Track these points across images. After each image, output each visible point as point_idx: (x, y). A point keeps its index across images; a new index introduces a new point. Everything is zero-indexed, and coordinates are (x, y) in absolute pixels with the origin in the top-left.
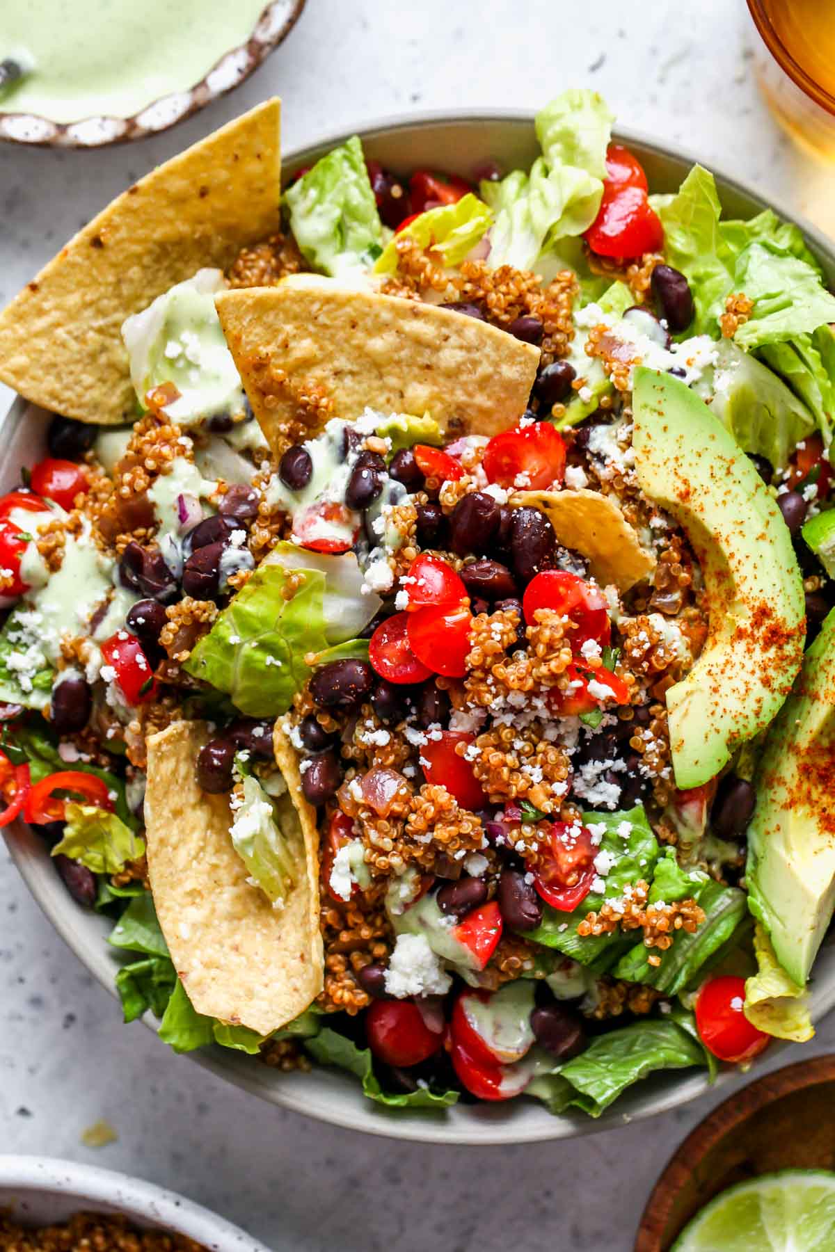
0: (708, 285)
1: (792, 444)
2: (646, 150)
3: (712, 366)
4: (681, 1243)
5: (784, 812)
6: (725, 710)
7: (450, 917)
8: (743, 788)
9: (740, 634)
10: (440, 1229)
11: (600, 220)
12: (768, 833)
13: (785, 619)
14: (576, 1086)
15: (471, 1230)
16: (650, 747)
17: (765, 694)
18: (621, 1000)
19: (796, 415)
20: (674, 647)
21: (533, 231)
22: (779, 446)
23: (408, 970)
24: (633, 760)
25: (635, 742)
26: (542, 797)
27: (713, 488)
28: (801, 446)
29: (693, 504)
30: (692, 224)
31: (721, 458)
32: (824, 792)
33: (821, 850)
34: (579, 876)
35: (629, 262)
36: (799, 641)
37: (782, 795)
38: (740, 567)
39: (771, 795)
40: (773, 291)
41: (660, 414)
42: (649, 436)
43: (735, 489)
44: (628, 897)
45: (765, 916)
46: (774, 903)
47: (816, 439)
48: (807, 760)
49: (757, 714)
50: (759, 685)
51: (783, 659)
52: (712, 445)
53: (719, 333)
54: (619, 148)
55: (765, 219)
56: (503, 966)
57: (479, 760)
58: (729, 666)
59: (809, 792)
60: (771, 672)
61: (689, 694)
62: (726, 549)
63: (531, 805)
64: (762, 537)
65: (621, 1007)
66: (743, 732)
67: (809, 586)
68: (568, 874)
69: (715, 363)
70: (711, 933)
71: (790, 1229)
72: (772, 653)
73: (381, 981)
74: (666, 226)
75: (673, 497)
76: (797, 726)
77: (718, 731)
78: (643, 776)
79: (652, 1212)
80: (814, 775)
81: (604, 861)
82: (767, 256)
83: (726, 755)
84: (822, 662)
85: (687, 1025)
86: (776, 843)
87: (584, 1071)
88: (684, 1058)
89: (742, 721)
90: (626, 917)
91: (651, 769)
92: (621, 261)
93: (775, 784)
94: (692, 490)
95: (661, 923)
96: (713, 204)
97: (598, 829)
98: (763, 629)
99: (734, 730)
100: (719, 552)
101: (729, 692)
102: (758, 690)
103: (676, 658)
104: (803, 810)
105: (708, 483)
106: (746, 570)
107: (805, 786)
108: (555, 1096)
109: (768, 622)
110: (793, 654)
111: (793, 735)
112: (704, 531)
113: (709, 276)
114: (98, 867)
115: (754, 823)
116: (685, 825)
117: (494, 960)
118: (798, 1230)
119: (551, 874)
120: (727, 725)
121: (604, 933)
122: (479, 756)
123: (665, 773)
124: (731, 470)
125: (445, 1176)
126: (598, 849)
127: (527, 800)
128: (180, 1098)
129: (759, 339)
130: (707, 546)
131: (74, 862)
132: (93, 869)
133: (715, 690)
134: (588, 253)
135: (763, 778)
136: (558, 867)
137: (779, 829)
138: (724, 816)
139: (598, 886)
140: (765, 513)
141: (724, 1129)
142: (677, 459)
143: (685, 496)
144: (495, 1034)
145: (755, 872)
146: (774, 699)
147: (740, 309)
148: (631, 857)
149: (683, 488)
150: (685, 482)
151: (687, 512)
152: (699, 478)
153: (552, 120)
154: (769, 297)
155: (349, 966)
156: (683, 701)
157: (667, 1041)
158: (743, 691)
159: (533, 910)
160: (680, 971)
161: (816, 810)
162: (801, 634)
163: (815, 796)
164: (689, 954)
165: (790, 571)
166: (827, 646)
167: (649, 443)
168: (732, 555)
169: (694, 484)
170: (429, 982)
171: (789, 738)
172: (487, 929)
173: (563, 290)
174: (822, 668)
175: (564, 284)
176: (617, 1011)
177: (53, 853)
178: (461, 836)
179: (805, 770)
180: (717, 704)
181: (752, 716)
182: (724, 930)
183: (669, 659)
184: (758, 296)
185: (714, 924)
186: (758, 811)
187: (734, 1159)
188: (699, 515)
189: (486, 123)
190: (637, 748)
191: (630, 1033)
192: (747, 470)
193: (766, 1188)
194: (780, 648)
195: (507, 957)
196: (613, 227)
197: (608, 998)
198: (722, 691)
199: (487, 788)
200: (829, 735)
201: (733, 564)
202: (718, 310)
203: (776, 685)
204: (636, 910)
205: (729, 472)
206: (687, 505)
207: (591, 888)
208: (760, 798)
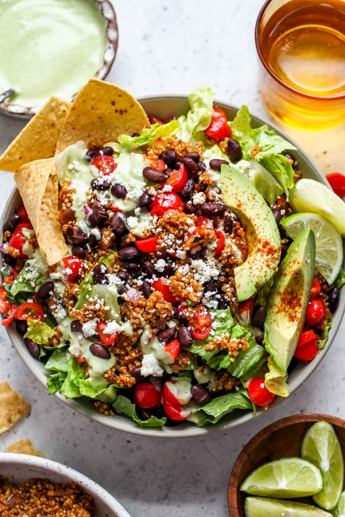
0: (247, 145)
1: (276, 197)
2: (226, 107)
3: (248, 169)
4: (245, 482)
5: (277, 315)
6: (254, 275)
7: (163, 343)
8: (262, 308)
9: (259, 250)
10: (159, 487)
11: (211, 127)
12: (271, 323)
13: (274, 246)
14: (207, 413)
15: (171, 487)
16: (228, 290)
17: (268, 269)
18: (222, 384)
19: (277, 187)
20: (237, 258)
21: (189, 131)
22: (272, 196)
23: (148, 365)
24: (222, 295)
25: (223, 288)
26: (193, 296)
27: (249, 204)
28: (279, 197)
29: (242, 209)
30: (241, 127)
31: (251, 194)
32: (290, 308)
33: (290, 327)
34: (206, 329)
35: (220, 140)
36: (279, 253)
37: (275, 309)
38: (258, 229)
39: (272, 310)
40: (268, 144)
41: (230, 179)
42: (227, 186)
43: (256, 204)
44: (223, 336)
45: (271, 351)
46: (274, 345)
47: (284, 196)
48: (283, 296)
49: (265, 276)
50: (266, 267)
51: (274, 258)
52: (248, 190)
53: (250, 158)
54: (217, 107)
55: (264, 128)
56: (180, 363)
57: (171, 285)
58: (255, 261)
59: (285, 307)
60: (270, 263)
61: (242, 269)
62: (253, 223)
63: (190, 300)
64: (266, 219)
65: (222, 387)
66: (260, 282)
67: (283, 241)
68: (202, 327)
69: (249, 167)
70: (251, 359)
71: (284, 475)
72: (270, 256)
73: (139, 372)
74: (233, 129)
75: (235, 206)
76: (280, 286)
77: (252, 282)
78: (226, 299)
79: (235, 470)
80: (286, 302)
81: (215, 325)
82: (266, 136)
83: (255, 290)
84: (287, 263)
85: (245, 393)
86: (274, 326)
87: (209, 408)
88: (244, 405)
89: (260, 278)
90: (222, 343)
91: (229, 298)
92: (217, 140)
93: (273, 307)
94: (241, 204)
95: (234, 345)
96: (248, 117)
97: (213, 314)
98: (267, 249)
99: (257, 281)
100: (251, 224)
101: (255, 269)
102: (265, 268)
103: (237, 261)
104: (283, 314)
105: (247, 202)
106: (260, 230)
107: (283, 306)
108: (199, 421)
109: (268, 246)
110: (277, 257)
111: (279, 289)
112: (246, 218)
113: (247, 142)
114: (40, 342)
115: (266, 321)
116: (242, 320)
117: (177, 361)
118: (287, 475)
119: (197, 327)
120: (255, 280)
121: (214, 349)
122: (171, 283)
123: (233, 299)
124: (255, 197)
125: (161, 468)
126: (213, 321)
127: (188, 299)
128: (67, 442)
129: (263, 156)
130: (247, 224)
131: (31, 340)
132: (38, 343)
133: (251, 268)
134: (206, 137)
135: (269, 305)
136: (199, 324)
137: (275, 321)
138: (256, 318)
139: (212, 333)
140: (267, 211)
141: (259, 441)
142: (236, 194)
143: (239, 206)
144: (178, 393)
145: (267, 337)
146: (271, 271)
147: (257, 150)
148: (225, 325)
149: (238, 203)
150: (239, 201)
151: (240, 211)
152: (244, 200)
153: (193, 96)
154: (267, 146)
155: (128, 370)
156: (240, 271)
157: (238, 399)
158: (260, 268)
159: (190, 339)
160: (241, 370)
161: (287, 314)
162: (280, 250)
163: (287, 309)
164: (244, 365)
165: (275, 230)
166: (289, 257)
167: (227, 189)
168: (255, 225)
169: (242, 202)
170: (155, 370)
171: (277, 291)
172: (175, 346)
173: (199, 147)
174: (288, 265)
175: (200, 145)
176: (220, 388)
177: (24, 338)
178: (164, 309)
179: (283, 300)
180: (251, 273)
181: (263, 277)
182: (256, 358)
183: (235, 261)
184: (263, 146)
185: (253, 356)
186: (268, 317)
187: (264, 455)
188: (244, 212)
189: (172, 99)
190: (224, 290)
191: (225, 397)
192: (260, 198)
193: (274, 464)
194: (273, 255)
195: (181, 359)
196: (215, 128)
197: (217, 384)
198: (253, 268)
199: (174, 295)
200: (291, 288)
201: (256, 228)
202: (249, 153)
203: (271, 267)
204: (225, 341)
205: (254, 198)
206: (240, 209)
207: (210, 333)
208: (268, 313)
